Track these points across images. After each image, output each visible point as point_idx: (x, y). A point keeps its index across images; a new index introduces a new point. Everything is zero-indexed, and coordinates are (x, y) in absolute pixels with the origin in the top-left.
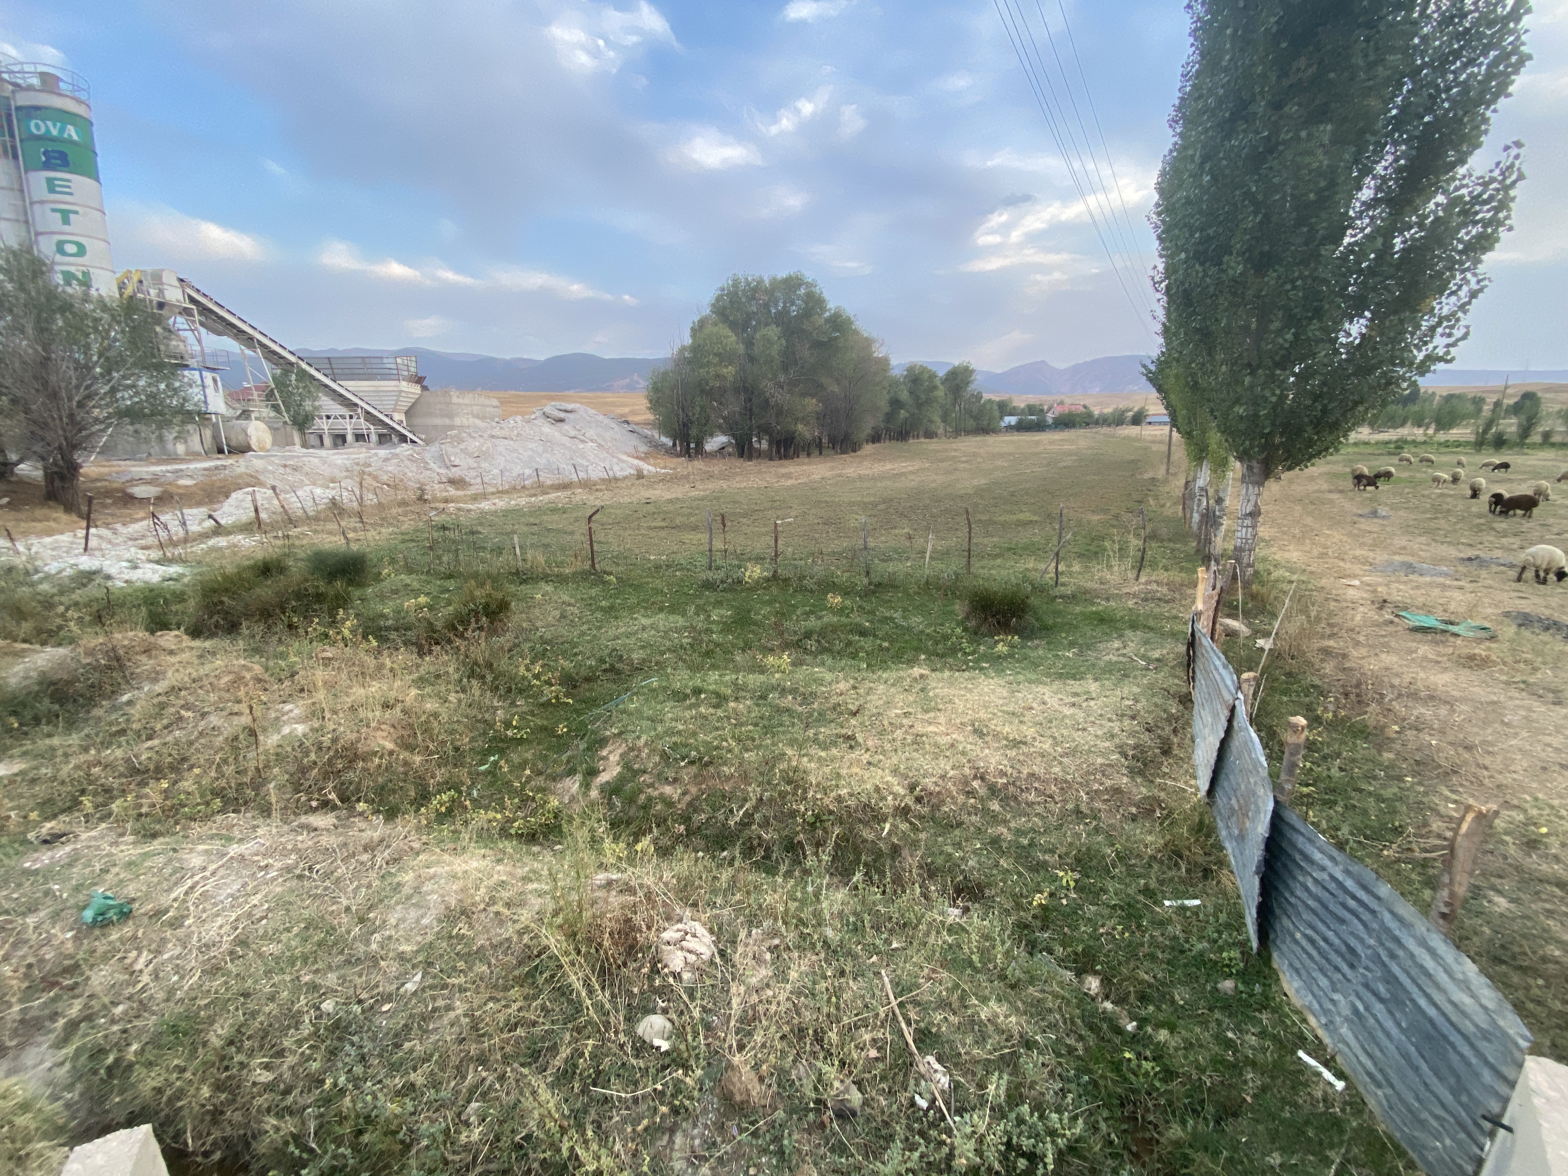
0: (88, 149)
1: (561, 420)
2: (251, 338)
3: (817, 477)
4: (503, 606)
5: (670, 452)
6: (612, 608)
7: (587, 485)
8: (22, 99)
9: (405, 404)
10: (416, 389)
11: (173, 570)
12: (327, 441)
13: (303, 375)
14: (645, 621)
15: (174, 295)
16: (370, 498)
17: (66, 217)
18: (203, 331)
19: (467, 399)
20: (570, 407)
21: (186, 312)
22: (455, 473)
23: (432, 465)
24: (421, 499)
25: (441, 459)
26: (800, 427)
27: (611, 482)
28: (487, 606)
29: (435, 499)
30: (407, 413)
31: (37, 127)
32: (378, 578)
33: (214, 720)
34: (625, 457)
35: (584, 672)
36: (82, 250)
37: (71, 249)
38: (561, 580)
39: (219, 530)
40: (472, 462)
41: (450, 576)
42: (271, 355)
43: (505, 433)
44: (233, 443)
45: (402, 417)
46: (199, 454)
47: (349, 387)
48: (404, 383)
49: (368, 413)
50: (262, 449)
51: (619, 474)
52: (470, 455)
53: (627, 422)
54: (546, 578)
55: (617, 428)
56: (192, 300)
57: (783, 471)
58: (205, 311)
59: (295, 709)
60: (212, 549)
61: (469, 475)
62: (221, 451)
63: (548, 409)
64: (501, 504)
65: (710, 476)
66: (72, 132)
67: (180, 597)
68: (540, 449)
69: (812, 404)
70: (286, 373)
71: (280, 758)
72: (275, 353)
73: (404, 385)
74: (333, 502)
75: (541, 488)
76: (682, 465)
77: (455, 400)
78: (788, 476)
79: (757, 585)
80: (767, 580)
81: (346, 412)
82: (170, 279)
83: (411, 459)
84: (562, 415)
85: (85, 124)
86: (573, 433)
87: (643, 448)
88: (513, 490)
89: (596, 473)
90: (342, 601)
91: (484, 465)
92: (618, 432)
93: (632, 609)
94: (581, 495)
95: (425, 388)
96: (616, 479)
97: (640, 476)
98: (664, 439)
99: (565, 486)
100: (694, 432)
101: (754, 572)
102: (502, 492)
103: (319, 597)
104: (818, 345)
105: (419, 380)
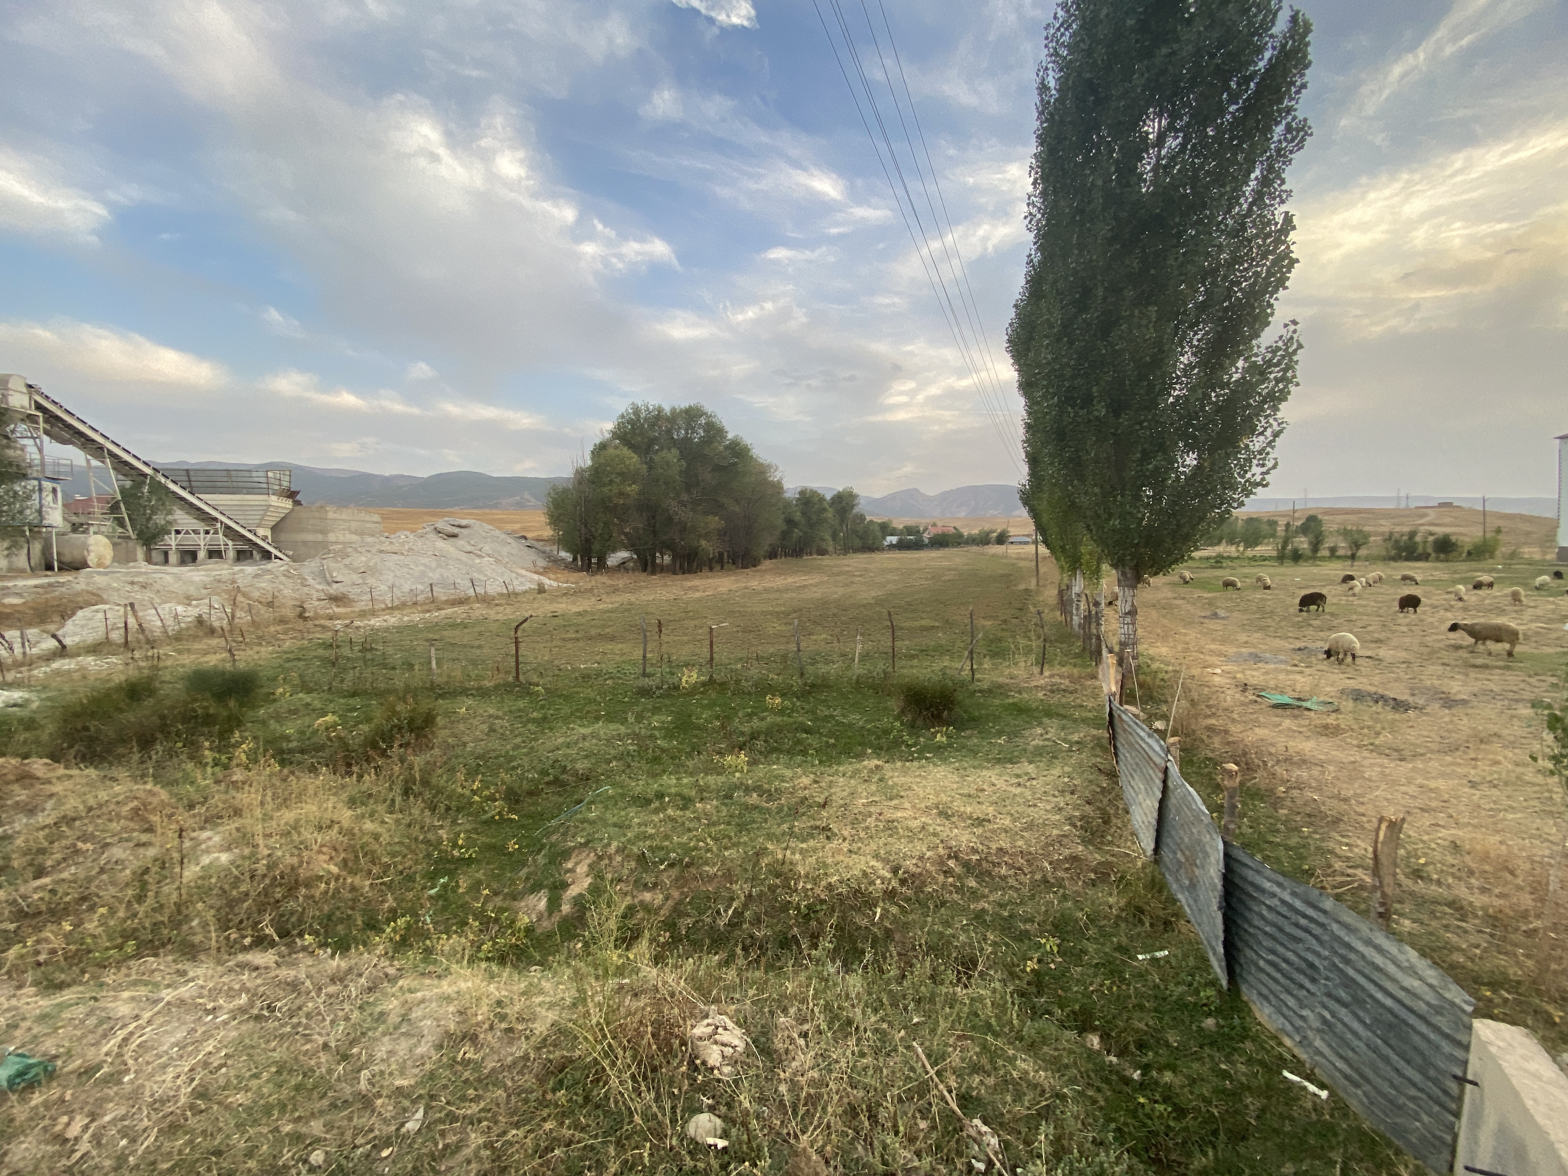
1: (454, 536)
2: (101, 448)
3: (723, 590)
4: (429, 720)
5: (572, 567)
6: (545, 718)
7: (486, 600)
9: (272, 519)
10: (288, 504)
11: (17, 695)
12: (173, 558)
13: (158, 488)
14: (583, 731)
15: (19, 401)
16: (243, 618)
18: (46, 438)
19: (345, 515)
20: (464, 522)
21: (31, 418)
22: (334, 589)
23: (311, 581)
24: (301, 616)
25: (322, 575)
26: (703, 543)
27: (511, 596)
28: (411, 721)
29: (317, 617)
30: (274, 529)
32: (270, 698)
33: (118, 852)
34: (524, 572)
35: (525, 786)
38: (483, 693)
39: (63, 651)
40: (358, 579)
41: (354, 694)
42: (121, 465)
43: (394, 548)
44: (67, 558)
45: (268, 533)
46: (23, 571)
47: (206, 501)
48: (274, 498)
49: (228, 527)
50: (99, 565)
51: (520, 589)
52: (355, 570)
53: (525, 538)
54: (465, 692)
55: (514, 544)
56: (39, 407)
57: (689, 584)
58: (52, 418)
59: (212, 837)
60: (58, 673)
61: (353, 592)
62: (49, 567)
63: (441, 525)
64: (392, 620)
65: (616, 590)
67: (30, 724)
68: (434, 565)
69: (714, 522)
70: (138, 485)
71: (202, 890)
72: (126, 463)
73: (274, 500)
74: (200, 621)
75: (434, 603)
76: (584, 580)
77: (331, 515)
78: (696, 589)
79: (694, 690)
80: (704, 684)
81: (201, 527)
82: (17, 384)
83: (287, 575)
84: (456, 530)
86: (469, 548)
87: (542, 563)
88: (403, 606)
89: (494, 588)
90: (235, 722)
91: (371, 581)
92: (515, 547)
93: (566, 720)
94: (479, 611)
95: (297, 503)
96: (516, 594)
97: (541, 590)
98: (563, 554)
99: (461, 602)
100: (596, 546)
101: (690, 678)
102: (392, 608)
103: (209, 720)
104: (718, 468)
105: (291, 495)
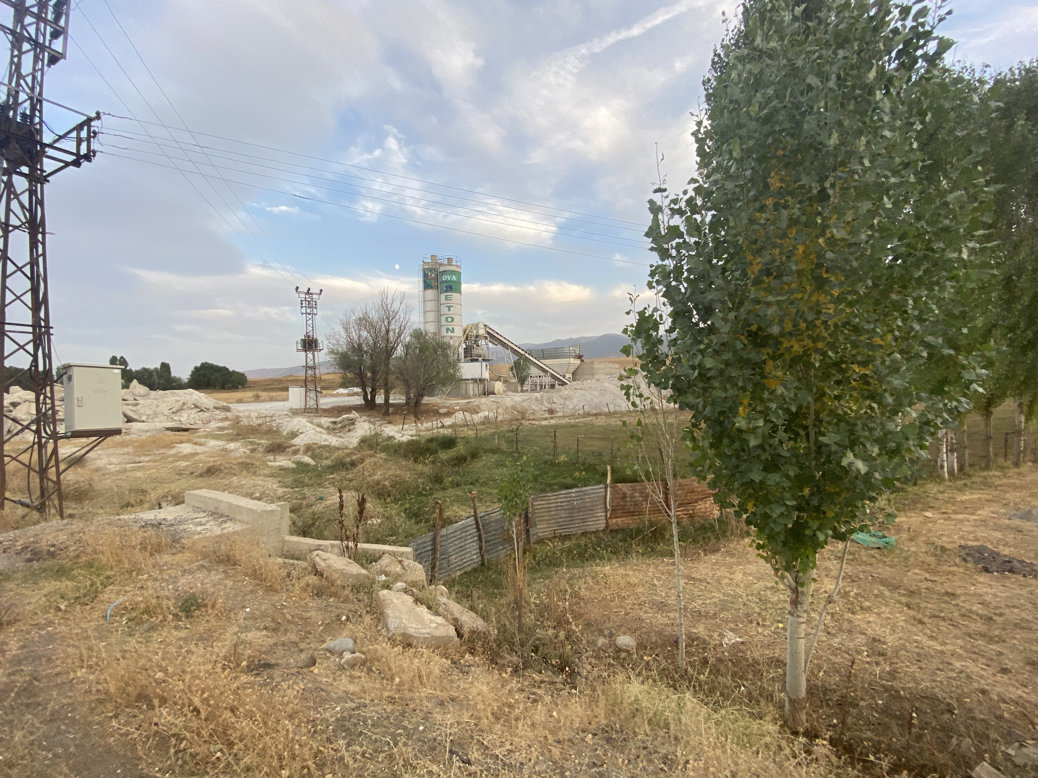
0: (459, 283)
2: (507, 345)
8: (442, 269)
9: (572, 369)
10: (578, 362)
13: (526, 360)
15: (482, 332)
17: (449, 308)
18: (490, 344)
19: (602, 366)
21: (485, 338)
22: (553, 406)
23: (545, 402)
25: (549, 399)
30: (573, 374)
31: (445, 278)
36: (453, 320)
37: (450, 320)
39: (443, 427)
42: (514, 352)
44: (489, 391)
45: (571, 376)
46: (476, 395)
47: (545, 363)
49: (550, 373)
50: (498, 393)
52: (562, 398)
56: (488, 333)
58: (492, 336)
61: (559, 407)
62: (485, 394)
66: (454, 278)
70: (519, 359)
72: (516, 351)
73: (572, 360)
74: (486, 418)
75: (585, 415)
77: (596, 366)
81: (542, 374)
82: (481, 326)
85: (458, 274)
88: (571, 416)
95: (582, 361)
99: (598, 415)
102: (564, 416)
105: (580, 357)
